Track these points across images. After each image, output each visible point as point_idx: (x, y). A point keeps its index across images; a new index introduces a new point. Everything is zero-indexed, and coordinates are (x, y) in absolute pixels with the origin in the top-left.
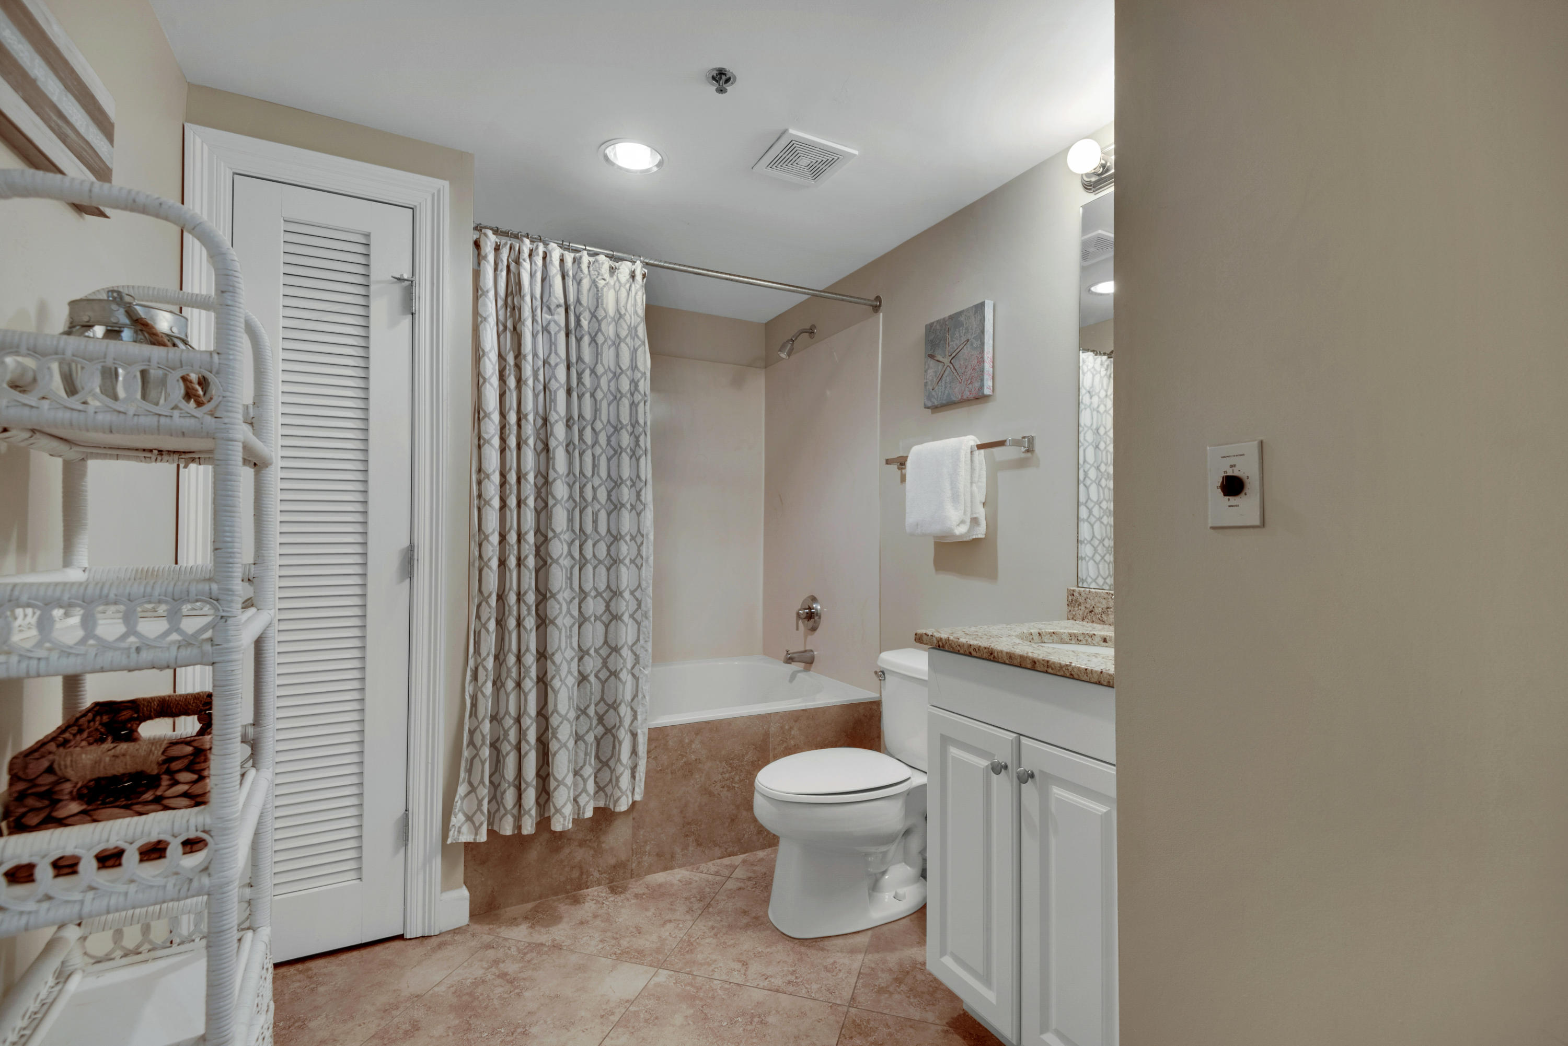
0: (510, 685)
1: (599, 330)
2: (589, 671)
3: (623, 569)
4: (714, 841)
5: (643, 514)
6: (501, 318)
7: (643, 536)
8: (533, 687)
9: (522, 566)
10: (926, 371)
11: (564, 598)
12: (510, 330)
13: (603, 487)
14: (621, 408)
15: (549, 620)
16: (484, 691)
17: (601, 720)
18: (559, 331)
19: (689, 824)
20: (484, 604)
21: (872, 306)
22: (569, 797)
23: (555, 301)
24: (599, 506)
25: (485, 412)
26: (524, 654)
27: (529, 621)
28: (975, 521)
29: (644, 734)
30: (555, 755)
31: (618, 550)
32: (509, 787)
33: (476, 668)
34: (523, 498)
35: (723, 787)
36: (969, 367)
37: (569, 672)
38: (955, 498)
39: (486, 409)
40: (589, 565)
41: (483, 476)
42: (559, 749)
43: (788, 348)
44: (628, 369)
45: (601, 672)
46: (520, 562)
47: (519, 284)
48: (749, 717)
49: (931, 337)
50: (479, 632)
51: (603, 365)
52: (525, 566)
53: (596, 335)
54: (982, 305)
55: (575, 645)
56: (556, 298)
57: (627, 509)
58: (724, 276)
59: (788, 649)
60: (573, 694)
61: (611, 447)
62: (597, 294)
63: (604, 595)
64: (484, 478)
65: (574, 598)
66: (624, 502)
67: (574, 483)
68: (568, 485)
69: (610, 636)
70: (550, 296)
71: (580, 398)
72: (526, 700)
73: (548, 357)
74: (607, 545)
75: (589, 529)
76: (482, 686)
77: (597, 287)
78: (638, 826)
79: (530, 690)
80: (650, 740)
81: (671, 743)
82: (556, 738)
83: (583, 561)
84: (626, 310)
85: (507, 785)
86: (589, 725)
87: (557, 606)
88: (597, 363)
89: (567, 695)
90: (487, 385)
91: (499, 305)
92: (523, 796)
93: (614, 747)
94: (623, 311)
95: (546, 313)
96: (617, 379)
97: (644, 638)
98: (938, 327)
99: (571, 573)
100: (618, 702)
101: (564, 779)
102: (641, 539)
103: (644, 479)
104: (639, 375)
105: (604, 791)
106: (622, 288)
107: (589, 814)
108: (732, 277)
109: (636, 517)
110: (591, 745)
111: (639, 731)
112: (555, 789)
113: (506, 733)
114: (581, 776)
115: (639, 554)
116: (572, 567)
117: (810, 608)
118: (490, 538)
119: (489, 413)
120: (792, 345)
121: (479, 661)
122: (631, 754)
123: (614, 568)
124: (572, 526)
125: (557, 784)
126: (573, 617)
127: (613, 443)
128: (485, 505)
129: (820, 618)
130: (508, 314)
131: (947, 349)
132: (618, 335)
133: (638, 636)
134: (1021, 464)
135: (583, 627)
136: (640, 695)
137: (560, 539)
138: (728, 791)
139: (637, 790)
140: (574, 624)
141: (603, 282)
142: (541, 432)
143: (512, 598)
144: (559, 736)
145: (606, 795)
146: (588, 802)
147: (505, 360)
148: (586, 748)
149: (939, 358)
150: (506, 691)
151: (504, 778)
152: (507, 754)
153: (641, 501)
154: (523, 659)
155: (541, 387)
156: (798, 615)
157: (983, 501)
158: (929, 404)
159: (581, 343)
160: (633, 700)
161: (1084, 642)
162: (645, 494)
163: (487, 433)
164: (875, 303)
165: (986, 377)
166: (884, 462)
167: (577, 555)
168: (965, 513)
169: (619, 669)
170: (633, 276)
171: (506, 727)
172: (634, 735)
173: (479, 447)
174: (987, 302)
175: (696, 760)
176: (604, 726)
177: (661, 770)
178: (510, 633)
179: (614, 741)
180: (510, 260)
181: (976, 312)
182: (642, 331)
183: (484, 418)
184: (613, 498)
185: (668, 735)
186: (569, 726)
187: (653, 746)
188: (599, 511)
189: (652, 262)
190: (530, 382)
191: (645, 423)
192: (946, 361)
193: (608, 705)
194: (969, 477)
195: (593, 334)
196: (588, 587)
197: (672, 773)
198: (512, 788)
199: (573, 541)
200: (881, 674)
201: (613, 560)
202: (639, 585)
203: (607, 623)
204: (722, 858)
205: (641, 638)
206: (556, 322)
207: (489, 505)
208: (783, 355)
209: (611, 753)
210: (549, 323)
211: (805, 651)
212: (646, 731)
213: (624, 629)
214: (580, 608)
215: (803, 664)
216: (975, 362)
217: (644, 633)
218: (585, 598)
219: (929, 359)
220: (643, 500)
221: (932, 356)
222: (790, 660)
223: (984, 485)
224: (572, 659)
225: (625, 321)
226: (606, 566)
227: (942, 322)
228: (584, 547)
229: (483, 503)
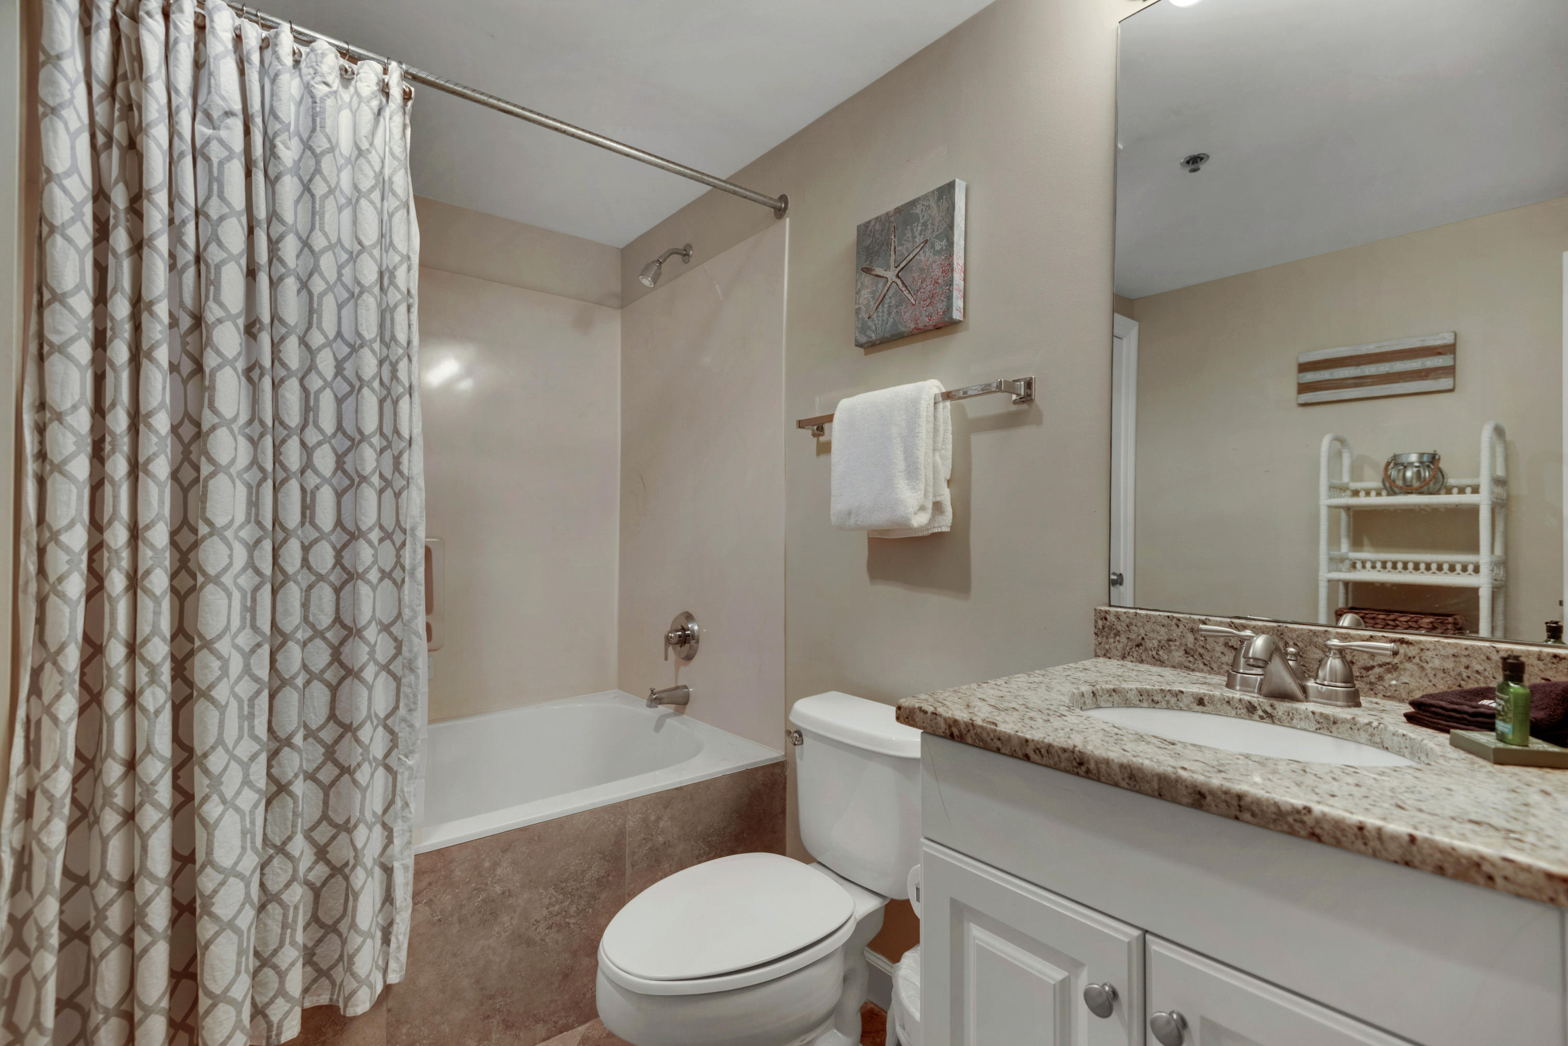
0: (111, 820)
1: (318, 170)
2: (291, 775)
3: (364, 590)
4: (535, 1015)
5: (405, 494)
6: (100, 118)
7: (404, 531)
8: (162, 820)
9: (139, 591)
10: (858, 293)
11: (237, 647)
12: (120, 146)
13: (326, 447)
14: (362, 311)
15: (199, 690)
16: (45, 840)
17: (321, 853)
18: (229, 158)
19: (491, 997)
20: (48, 666)
21: (774, 208)
22: (239, 1021)
23: (221, 103)
24: (318, 481)
25: (53, 291)
26: (141, 760)
27: (153, 694)
28: (938, 507)
29: (406, 868)
30: (207, 947)
31: (356, 555)
32: (106, 1019)
33: (31, 794)
34: (141, 460)
35: (550, 927)
36: (929, 281)
37: (247, 782)
38: (912, 472)
39: (54, 284)
40: (291, 584)
41: (48, 415)
42: (217, 934)
43: (653, 272)
44: (374, 246)
45: (322, 770)
46: (134, 582)
47: (139, 59)
48: (593, 812)
49: (868, 242)
50: (39, 723)
51: (325, 235)
52: (146, 591)
53: (310, 180)
54: (951, 186)
55: (261, 730)
56: (223, 98)
57: (371, 485)
58: (551, 122)
59: (652, 687)
60: (253, 822)
61: (345, 379)
62: (314, 108)
63: (328, 635)
64: (51, 420)
65: (259, 645)
66: (366, 473)
67: (262, 435)
68: (250, 439)
69: (341, 705)
70: (209, 92)
71: (274, 284)
72: (144, 848)
73: (205, 203)
74: (334, 548)
75: (292, 518)
76: (41, 828)
77: (313, 97)
78: (398, 1021)
79: (155, 828)
80: (418, 874)
81: (458, 873)
82: (211, 915)
83: (280, 578)
84: (371, 144)
85: (101, 1017)
86: (290, 872)
87: (216, 664)
88: (312, 228)
89: (239, 827)
90: (59, 239)
91: (95, 94)
92: (138, 1033)
93: (347, 900)
94: (365, 145)
95: (202, 124)
96: (355, 262)
97: (407, 705)
98: (878, 227)
99: (254, 600)
100: (353, 822)
101: (227, 989)
102: (402, 537)
103: (407, 437)
104: (397, 258)
105: (329, 977)
106: (362, 104)
107: (292, 1029)
108: (565, 127)
109: (394, 501)
110: (296, 908)
111: (396, 865)
112: (208, 1012)
113: (101, 914)
114: (275, 967)
115: (399, 563)
116: (256, 589)
117: (684, 629)
118: (64, 538)
119: (64, 295)
120: (659, 267)
121: (37, 777)
122: (383, 904)
123: (348, 587)
124: (257, 515)
125: (210, 1002)
126: (256, 679)
127: (349, 371)
128: (52, 472)
129: (697, 642)
130: (117, 114)
131: (893, 257)
132: (356, 187)
133: (398, 701)
134: (1009, 421)
135: (280, 696)
136: (399, 803)
137: (224, 540)
138: (558, 931)
139: (393, 965)
140: (258, 693)
141: (325, 89)
142: (188, 339)
143: (116, 652)
144: (218, 909)
145: (333, 983)
146: (287, 1013)
147: (108, 199)
148: (285, 916)
149: (879, 271)
150: (101, 833)
151: (96, 1003)
152: (103, 955)
153: (401, 473)
154: (139, 769)
155: (190, 257)
156: (668, 639)
157: (948, 477)
158: (863, 340)
159: (278, 187)
160: (385, 811)
161: (1164, 704)
162: (410, 461)
163: (58, 332)
164: (778, 204)
165: (955, 293)
166: (795, 424)
167: (267, 568)
168: (925, 494)
169: (354, 765)
170: (385, 90)
171: (101, 902)
172: (388, 871)
173: (41, 358)
174: (957, 181)
175: (503, 893)
176: (328, 863)
177: (440, 920)
178: (111, 721)
179: (347, 889)
180: (118, 11)
181: (940, 198)
182: (402, 182)
183: (50, 303)
184: (349, 467)
185: (452, 861)
186: (242, 885)
187: (425, 883)
188: (317, 488)
189: (423, 75)
190: (162, 243)
191: (409, 343)
192: (891, 275)
193: (336, 826)
194: (931, 441)
195: (306, 179)
196: (291, 621)
197: (460, 922)
198: (114, 1022)
199: (258, 542)
200: (796, 736)
201: (349, 573)
202: (399, 615)
203: (334, 683)
204: (549, 1038)
205: (401, 705)
206: (221, 142)
207: (62, 473)
208: (647, 282)
209: (341, 908)
210: (207, 142)
211: (677, 688)
212: (410, 862)
213: (365, 693)
214: (273, 661)
215: (673, 706)
216: (937, 272)
217: (407, 696)
218: (283, 644)
219: (864, 275)
220: (406, 471)
221: (867, 271)
222: (656, 700)
223: (949, 454)
224: (253, 758)
225: (369, 162)
226: (331, 584)
227: (884, 220)
228: (283, 552)
229: (48, 468)
